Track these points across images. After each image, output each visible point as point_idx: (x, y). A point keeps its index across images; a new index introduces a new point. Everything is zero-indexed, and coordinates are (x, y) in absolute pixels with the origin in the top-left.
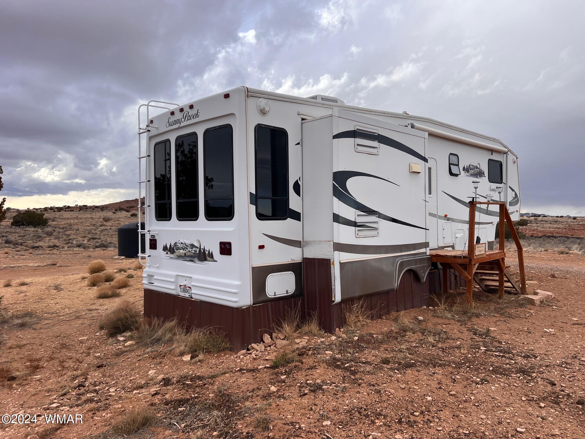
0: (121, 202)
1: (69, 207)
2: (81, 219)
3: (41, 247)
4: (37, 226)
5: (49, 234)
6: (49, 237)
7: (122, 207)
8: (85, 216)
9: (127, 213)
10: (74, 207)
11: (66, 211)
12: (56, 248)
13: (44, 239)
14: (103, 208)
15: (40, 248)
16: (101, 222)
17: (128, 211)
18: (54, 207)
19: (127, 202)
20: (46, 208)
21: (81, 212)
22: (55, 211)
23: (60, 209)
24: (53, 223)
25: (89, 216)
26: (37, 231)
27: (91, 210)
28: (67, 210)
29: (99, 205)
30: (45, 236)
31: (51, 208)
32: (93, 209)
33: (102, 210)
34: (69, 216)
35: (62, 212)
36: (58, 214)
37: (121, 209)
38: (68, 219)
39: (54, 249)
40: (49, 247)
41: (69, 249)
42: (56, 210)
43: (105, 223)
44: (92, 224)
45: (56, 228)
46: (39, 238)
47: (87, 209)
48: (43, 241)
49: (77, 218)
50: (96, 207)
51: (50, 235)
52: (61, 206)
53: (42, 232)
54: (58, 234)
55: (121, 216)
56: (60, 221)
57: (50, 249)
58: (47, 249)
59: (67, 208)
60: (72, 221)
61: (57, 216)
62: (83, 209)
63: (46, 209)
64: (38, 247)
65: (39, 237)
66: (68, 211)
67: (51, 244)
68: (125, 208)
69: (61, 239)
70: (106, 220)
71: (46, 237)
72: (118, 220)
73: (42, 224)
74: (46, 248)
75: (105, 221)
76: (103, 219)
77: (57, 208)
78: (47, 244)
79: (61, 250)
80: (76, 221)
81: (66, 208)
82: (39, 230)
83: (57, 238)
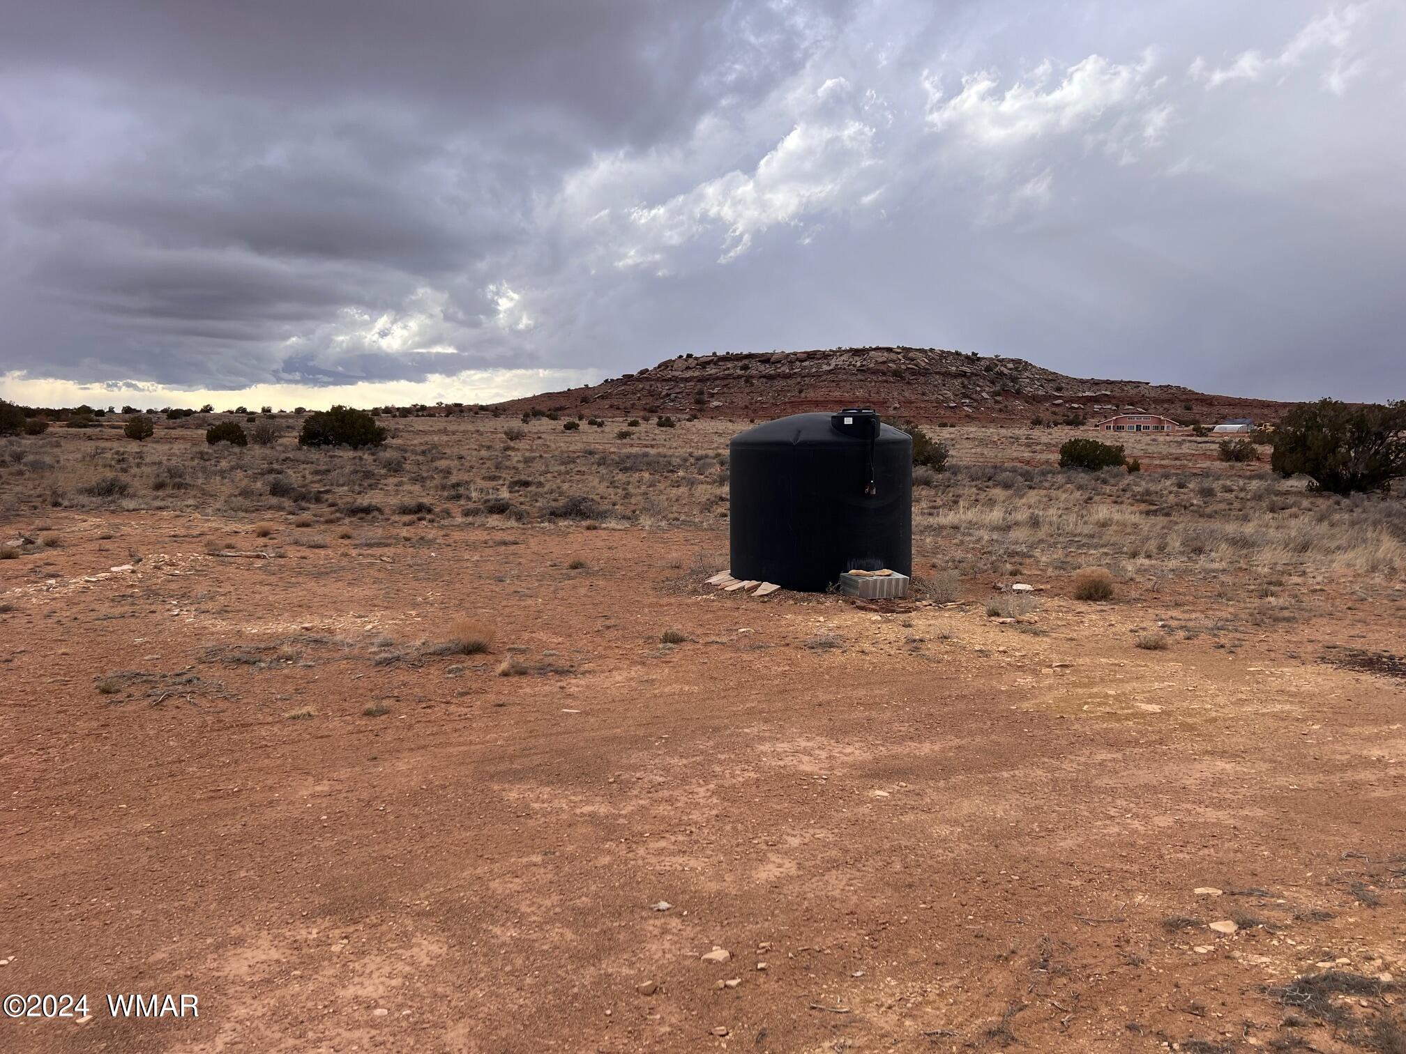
0: (535, 397)
1: (423, 408)
2: (454, 433)
3: (379, 510)
4: (360, 446)
5: (395, 468)
6: (395, 476)
7: (538, 408)
8: (462, 428)
9: (552, 422)
10: (434, 407)
11: (418, 416)
12: (429, 517)
13: (382, 481)
14: (496, 411)
15: (376, 513)
16: (503, 442)
17: (553, 418)
18: (393, 408)
19: (549, 396)
20: (376, 409)
21: (451, 418)
22: (394, 416)
23: (405, 412)
24: (394, 441)
25: (470, 427)
26: (361, 459)
27: (472, 414)
28: (420, 413)
29: (489, 402)
30: (383, 471)
31: (388, 410)
32: (476, 413)
33: (496, 416)
34: (427, 428)
35: (411, 418)
36: (402, 422)
37: (537, 414)
38: (425, 433)
39: (420, 519)
40: (405, 511)
41: (470, 519)
42: (397, 414)
43: (512, 444)
44: (483, 446)
45: (406, 451)
46: (368, 479)
47: (462, 411)
48: (381, 489)
49: (445, 432)
50: (482, 408)
51: (396, 471)
52: (408, 405)
53: (375, 461)
54: (415, 469)
55: (542, 429)
56: (409, 437)
57: (407, 518)
58: (396, 518)
59: (420, 411)
60: (436, 439)
61: (401, 427)
62: (455, 412)
63: (376, 411)
64: (367, 510)
65: (368, 475)
66: (423, 416)
67: (409, 501)
68: (545, 410)
69: (428, 483)
70: (514, 436)
71: (385, 477)
72: (540, 438)
73: (371, 441)
74: (394, 513)
75: (511, 439)
76: (506, 433)
77: (398, 409)
78: (394, 501)
79: (443, 522)
80: (445, 438)
81: (418, 410)
82: (366, 456)
83: (418, 479)
